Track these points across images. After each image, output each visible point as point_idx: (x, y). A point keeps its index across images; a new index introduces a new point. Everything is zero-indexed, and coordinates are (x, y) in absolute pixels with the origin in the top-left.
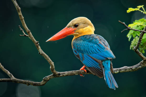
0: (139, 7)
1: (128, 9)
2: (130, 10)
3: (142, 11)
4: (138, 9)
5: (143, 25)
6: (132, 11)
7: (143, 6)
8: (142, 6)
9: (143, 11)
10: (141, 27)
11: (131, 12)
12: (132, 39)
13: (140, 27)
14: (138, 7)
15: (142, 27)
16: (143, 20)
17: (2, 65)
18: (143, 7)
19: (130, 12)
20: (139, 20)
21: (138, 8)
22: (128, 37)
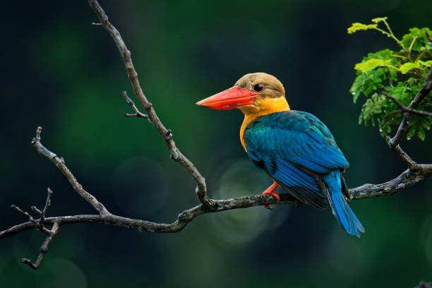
0: (377, 20)
1: (351, 26)
2: (356, 27)
3: (384, 32)
4: (374, 26)
5: (390, 66)
6: (359, 29)
7: (386, 18)
8: (384, 19)
9: (388, 31)
10: (384, 71)
11: (357, 31)
12: (363, 99)
13: (379, 70)
14: (373, 20)
15: (386, 70)
16: (386, 53)
17: (77, 183)
18: (386, 20)
19: (354, 31)
20: (377, 53)
21: (374, 23)
22: (354, 94)
